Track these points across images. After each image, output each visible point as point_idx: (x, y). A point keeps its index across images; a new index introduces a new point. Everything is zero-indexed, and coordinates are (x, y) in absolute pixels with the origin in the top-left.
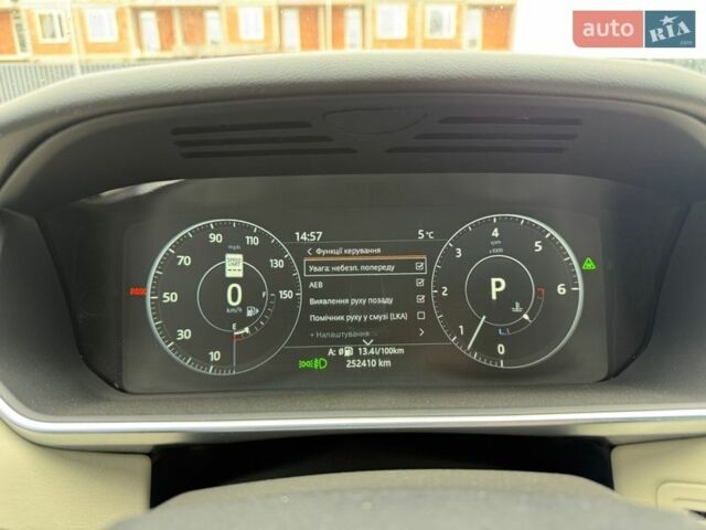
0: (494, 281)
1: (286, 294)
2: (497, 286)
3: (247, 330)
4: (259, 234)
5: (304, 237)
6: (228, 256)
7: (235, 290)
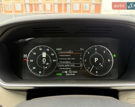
5: (58, 49)
6: (43, 53)
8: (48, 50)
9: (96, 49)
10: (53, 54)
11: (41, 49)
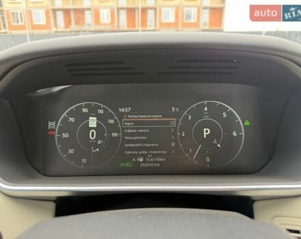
0: (205, 130)
1: (115, 135)
2: (206, 132)
3: (98, 150)
4: (104, 109)
5: (123, 110)
6: (90, 118)
7: (93, 133)
8: (101, 111)
9: (206, 109)
10: (112, 121)
11: (85, 110)
